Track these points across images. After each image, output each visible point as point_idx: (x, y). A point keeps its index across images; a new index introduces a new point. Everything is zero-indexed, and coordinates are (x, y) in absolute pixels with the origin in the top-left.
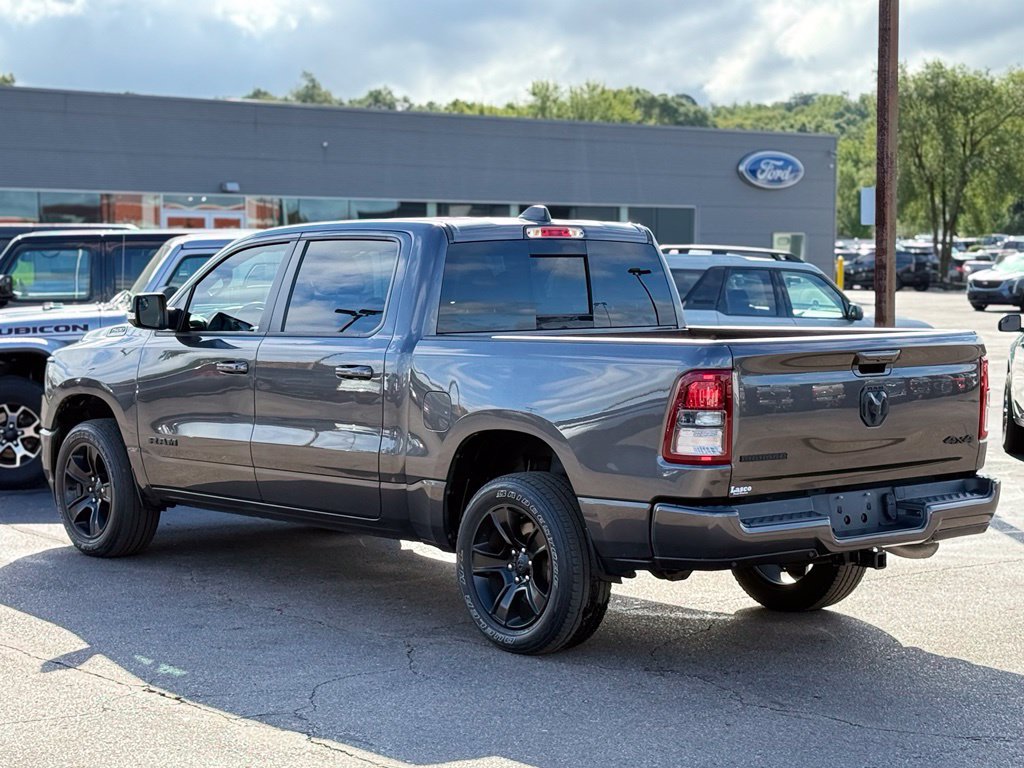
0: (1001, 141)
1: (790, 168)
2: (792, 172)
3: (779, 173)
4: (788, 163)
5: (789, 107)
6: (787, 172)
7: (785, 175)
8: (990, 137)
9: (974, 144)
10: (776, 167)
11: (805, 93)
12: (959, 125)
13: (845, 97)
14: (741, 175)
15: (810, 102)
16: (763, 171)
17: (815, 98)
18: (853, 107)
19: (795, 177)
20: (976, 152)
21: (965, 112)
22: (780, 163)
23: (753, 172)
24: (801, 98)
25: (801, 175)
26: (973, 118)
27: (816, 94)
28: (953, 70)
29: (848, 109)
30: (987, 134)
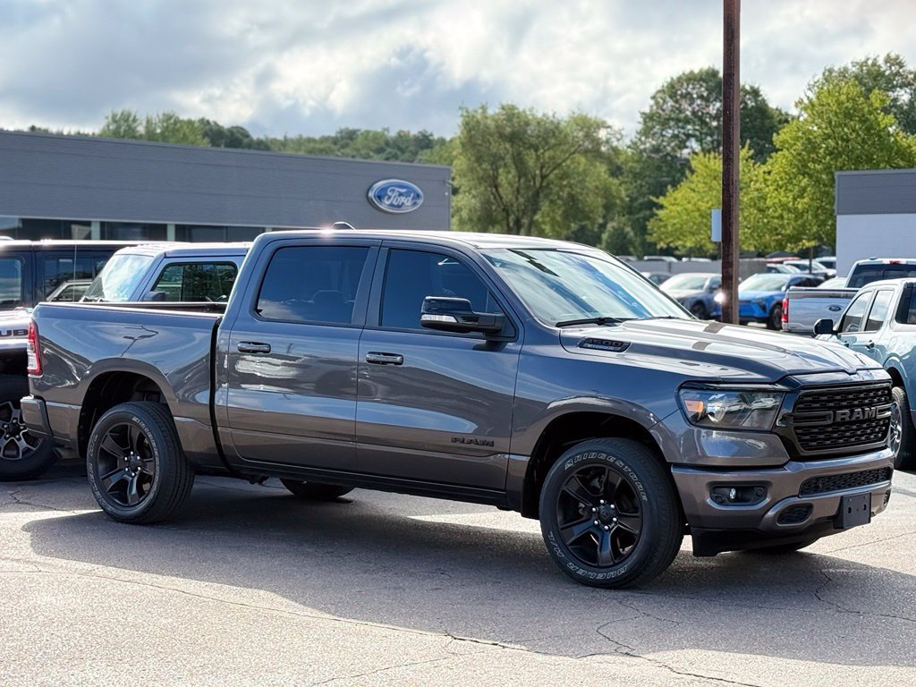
0: (565, 176)
1: (412, 195)
2: (413, 199)
3: (403, 199)
4: (410, 190)
5: (335, 141)
6: (410, 199)
7: (407, 201)
8: (556, 172)
9: (543, 177)
10: (401, 194)
11: (351, 128)
12: (531, 160)
13: (386, 133)
14: (370, 201)
15: (354, 136)
16: (389, 197)
17: (359, 133)
18: (391, 142)
19: (415, 204)
20: (544, 184)
21: (536, 150)
22: (403, 191)
23: (380, 198)
24: (346, 133)
25: (420, 202)
26: (543, 153)
27: (358, 130)
28: (524, 112)
29: (387, 143)
30: (554, 169)
